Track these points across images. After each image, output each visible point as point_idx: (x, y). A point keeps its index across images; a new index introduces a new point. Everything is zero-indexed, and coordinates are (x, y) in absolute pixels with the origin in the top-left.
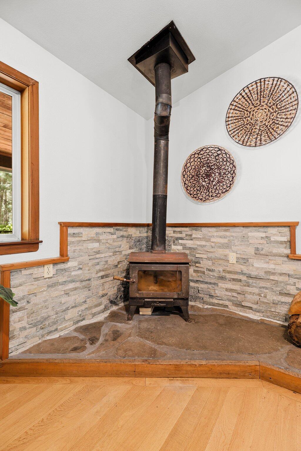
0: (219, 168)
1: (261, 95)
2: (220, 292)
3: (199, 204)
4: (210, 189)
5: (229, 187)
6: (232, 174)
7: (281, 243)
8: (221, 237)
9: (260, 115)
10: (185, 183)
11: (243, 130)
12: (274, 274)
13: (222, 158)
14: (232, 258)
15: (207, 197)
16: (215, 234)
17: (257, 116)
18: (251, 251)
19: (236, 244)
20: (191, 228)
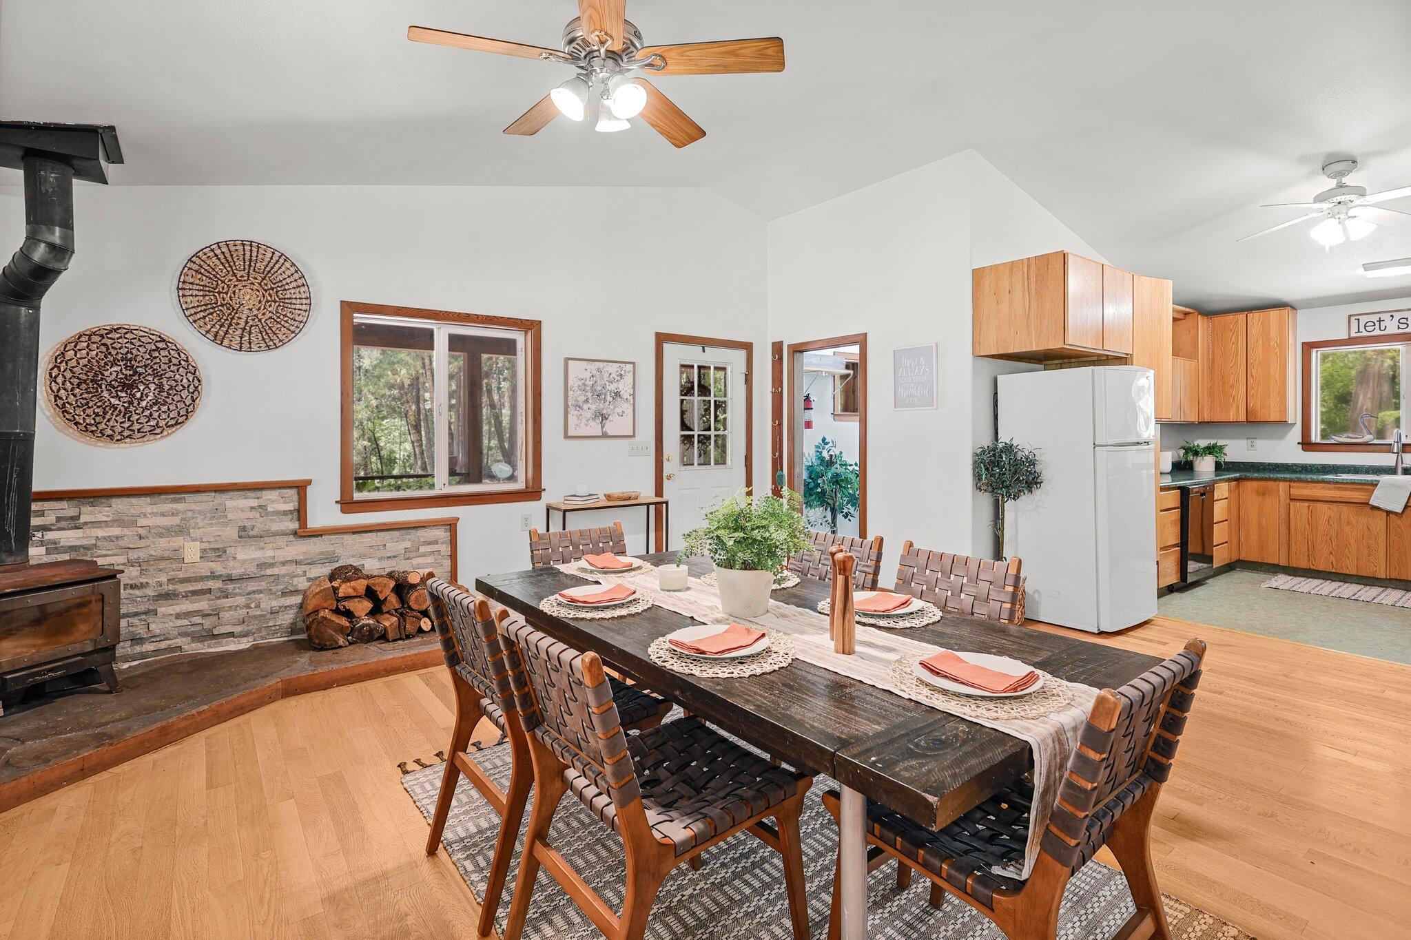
0: (155, 374)
1: (250, 266)
2: (161, 626)
3: (99, 446)
4: (134, 415)
5: (185, 417)
6: (193, 393)
7: (285, 513)
8: (163, 515)
9: (248, 298)
10: (56, 396)
11: (215, 315)
12: (272, 565)
13: (167, 356)
14: (192, 552)
15: (126, 433)
16: (149, 509)
17: (242, 297)
18: (232, 532)
19: (201, 524)
20: (75, 502)
